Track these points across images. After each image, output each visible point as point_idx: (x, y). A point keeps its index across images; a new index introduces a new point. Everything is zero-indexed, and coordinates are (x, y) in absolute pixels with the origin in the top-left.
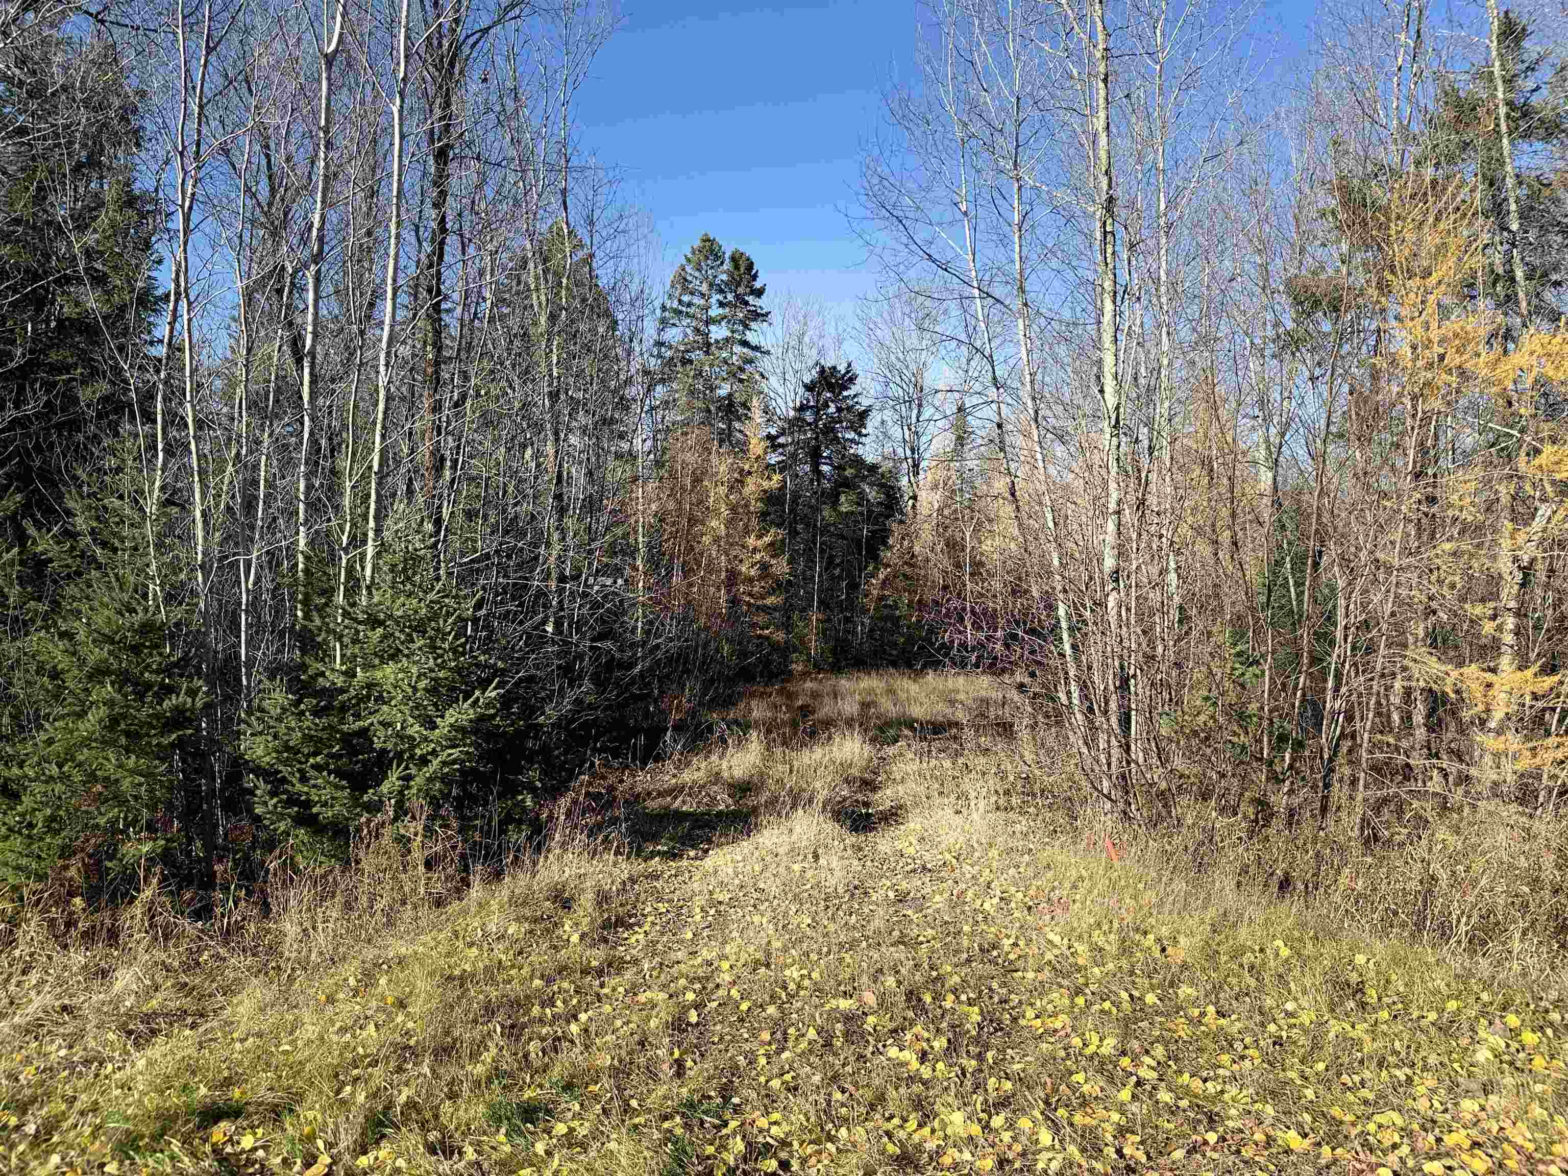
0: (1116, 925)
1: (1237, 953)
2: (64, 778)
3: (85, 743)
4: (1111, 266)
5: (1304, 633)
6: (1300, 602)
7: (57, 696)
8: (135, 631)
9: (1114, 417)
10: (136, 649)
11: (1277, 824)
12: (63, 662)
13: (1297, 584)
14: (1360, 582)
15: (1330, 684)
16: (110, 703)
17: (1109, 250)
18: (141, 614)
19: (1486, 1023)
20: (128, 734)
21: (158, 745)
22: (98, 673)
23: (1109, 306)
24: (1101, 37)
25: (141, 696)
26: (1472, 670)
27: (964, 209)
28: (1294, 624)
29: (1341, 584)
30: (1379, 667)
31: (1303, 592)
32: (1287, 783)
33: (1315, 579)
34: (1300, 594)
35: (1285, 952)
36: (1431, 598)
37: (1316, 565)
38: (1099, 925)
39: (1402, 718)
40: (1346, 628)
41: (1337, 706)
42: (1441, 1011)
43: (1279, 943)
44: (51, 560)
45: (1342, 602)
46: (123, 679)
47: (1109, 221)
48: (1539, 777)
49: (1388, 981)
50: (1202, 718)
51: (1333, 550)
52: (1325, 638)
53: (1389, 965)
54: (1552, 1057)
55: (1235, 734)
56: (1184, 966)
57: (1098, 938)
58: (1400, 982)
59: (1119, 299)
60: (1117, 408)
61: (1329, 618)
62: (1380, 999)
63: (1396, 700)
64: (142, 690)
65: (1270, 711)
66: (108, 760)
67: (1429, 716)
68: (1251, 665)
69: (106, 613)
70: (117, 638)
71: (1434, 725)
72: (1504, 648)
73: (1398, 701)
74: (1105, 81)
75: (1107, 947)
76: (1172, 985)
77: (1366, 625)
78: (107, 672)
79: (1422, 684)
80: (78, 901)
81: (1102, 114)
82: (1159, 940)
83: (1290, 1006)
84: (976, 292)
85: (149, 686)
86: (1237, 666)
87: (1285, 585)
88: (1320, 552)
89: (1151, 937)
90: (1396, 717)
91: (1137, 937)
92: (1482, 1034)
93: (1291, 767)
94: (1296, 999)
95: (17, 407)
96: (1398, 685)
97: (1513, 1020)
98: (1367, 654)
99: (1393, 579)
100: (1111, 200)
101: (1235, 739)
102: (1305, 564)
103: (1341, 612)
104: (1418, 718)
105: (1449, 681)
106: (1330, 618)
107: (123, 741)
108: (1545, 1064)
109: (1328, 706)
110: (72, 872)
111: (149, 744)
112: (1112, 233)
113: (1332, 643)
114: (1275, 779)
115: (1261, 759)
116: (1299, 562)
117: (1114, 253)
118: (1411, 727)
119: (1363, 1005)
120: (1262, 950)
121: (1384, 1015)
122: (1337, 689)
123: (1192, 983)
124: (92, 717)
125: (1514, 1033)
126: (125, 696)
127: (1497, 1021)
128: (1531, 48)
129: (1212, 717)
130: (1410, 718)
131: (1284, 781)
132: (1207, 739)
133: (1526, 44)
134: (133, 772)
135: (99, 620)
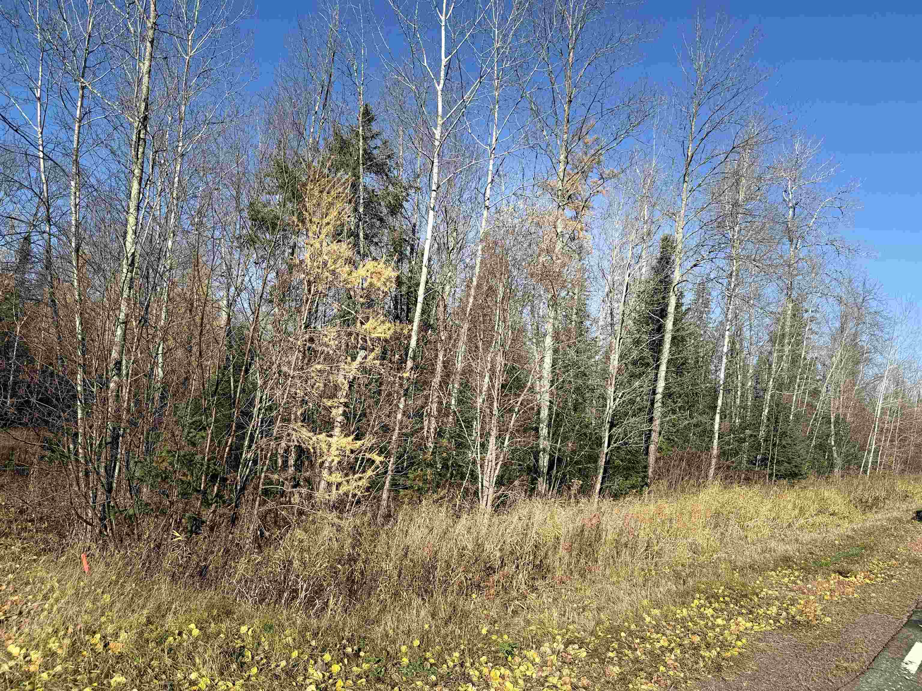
0: (70, 630)
1: (160, 641)
4: (140, 161)
5: (236, 412)
6: (235, 392)
9: (130, 259)
11: (204, 531)
13: (236, 381)
14: (271, 382)
15: (246, 443)
17: (141, 150)
19: (313, 662)
23: (135, 186)
24: (152, 14)
26: (322, 437)
27: (38, 95)
28: (230, 405)
29: (260, 382)
30: (275, 434)
31: (237, 386)
32: (214, 506)
33: (246, 379)
34: (236, 387)
35: (196, 632)
36: (306, 394)
37: (247, 371)
38: (56, 632)
39: (283, 462)
40: (260, 409)
41: (249, 457)
42: (288, 659)
43: (192, 626)
45: (259, 394)
47: (143, 132)
48: (347, 496)
49: (259, 644)
50: (165, 464)
51: (257, 364)
52: (247, 414)
53: (261, 631)
54: (347, 679)
55: (184, 475)
56: (120, 657)
57: (53, 645)
58: (266, 643)
59: (143, 183)
60: (133, 254)
61: (250, 403)
62: (253, 658)
63: (280, 451)
65: (208, 460)
67: (296, 461)
68: (201, 430)
71: (298, 467)
72: (336, 424)
73: (282, 452)
74: (152, 42)
75: (59, 652)
76: (107, 676)
77: (270, 408)
79: (296, 443)
81: (147, 63)
82: (104, 637)
83: (193, 676)
84: (41, 155)
86: (192, 430)
87: (229, 382)
88: (250, 364)
89: (98, 636)
90: (280, 461)
91: (87, 637)
92: (311, 671)
93: (217, 495)
94: (198, 670)
96: (283, 444)
97: (327, 657)
98: (269, 426)
99: (289, 382)
100: (145, 118)
101: (184, 478)
102: (241, 370)
103: (257, 400)
104: (291, 462)
105: (311, 442)
106: (252, 404)
108: (342, 684)
109: (244, 456)
112: (144, 140)
113: (251, 418)
114: (207, 503)
115: (198, 491)
116: (237, 368)
117: (143, 153)
118: (287, 466)
119: (242, 665)
120: (180, 634)
121: (254, 670)
122: (250, 447)
123: (124, 673)
125: (328, 665)
127: (319, 660)
128: (375, 127)
129: (171, 464)
130: (287, 461)
131: (211, 504)
132: (166, 477)
133: (373, 123)
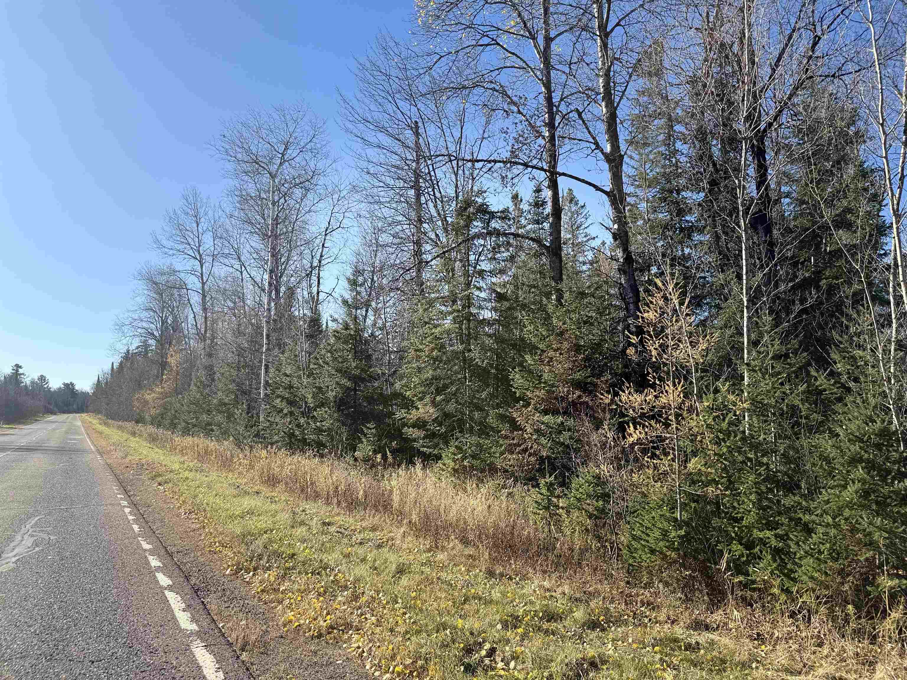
2: (836, 526)
3: (850, 505)
7: (830, 474)
8: (876, 435)
10: (878, 446)
12: (833, 453)
16: (863, 481)
18: (879, 423)
20: (877, 503)
21: (898, 512)
22: (854, 461)
25: (884, 479)
44: (825, 390)
46: (871, 466)
64: (884, 474)
66: (862, 518)
69: (857, 422)
70: (865, 439)
78: (861, 460)
80: (850, 607)
85: (888, 472)
95: (802, 304)
107: (874, 507)
110: (846, 587)
111: (891, 511)
124: (851, 489)
126: (872, 477)
134: (880, 529)
135: (853, 427)
